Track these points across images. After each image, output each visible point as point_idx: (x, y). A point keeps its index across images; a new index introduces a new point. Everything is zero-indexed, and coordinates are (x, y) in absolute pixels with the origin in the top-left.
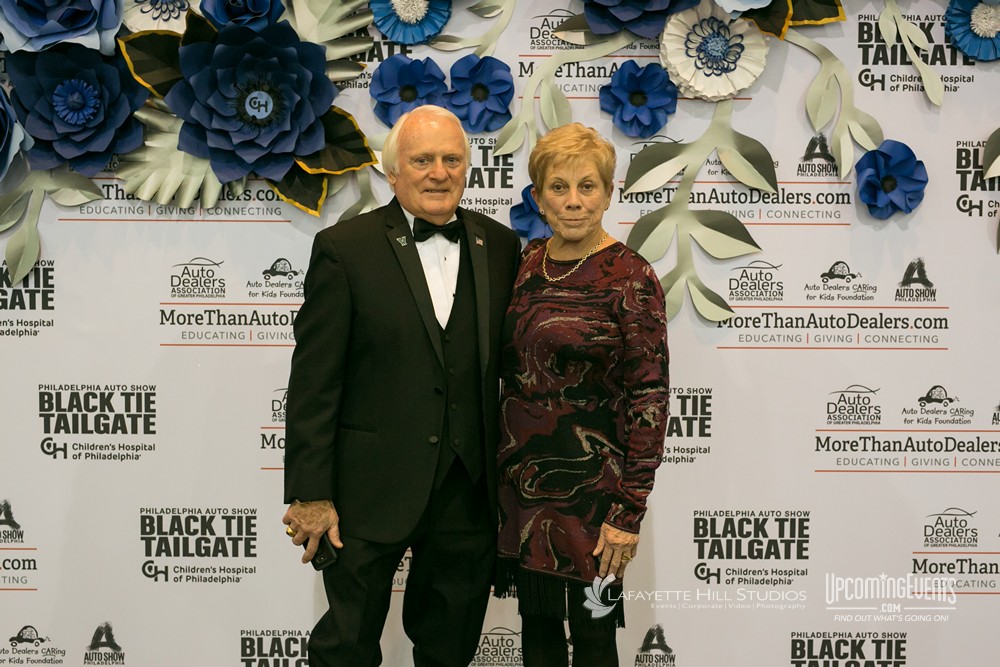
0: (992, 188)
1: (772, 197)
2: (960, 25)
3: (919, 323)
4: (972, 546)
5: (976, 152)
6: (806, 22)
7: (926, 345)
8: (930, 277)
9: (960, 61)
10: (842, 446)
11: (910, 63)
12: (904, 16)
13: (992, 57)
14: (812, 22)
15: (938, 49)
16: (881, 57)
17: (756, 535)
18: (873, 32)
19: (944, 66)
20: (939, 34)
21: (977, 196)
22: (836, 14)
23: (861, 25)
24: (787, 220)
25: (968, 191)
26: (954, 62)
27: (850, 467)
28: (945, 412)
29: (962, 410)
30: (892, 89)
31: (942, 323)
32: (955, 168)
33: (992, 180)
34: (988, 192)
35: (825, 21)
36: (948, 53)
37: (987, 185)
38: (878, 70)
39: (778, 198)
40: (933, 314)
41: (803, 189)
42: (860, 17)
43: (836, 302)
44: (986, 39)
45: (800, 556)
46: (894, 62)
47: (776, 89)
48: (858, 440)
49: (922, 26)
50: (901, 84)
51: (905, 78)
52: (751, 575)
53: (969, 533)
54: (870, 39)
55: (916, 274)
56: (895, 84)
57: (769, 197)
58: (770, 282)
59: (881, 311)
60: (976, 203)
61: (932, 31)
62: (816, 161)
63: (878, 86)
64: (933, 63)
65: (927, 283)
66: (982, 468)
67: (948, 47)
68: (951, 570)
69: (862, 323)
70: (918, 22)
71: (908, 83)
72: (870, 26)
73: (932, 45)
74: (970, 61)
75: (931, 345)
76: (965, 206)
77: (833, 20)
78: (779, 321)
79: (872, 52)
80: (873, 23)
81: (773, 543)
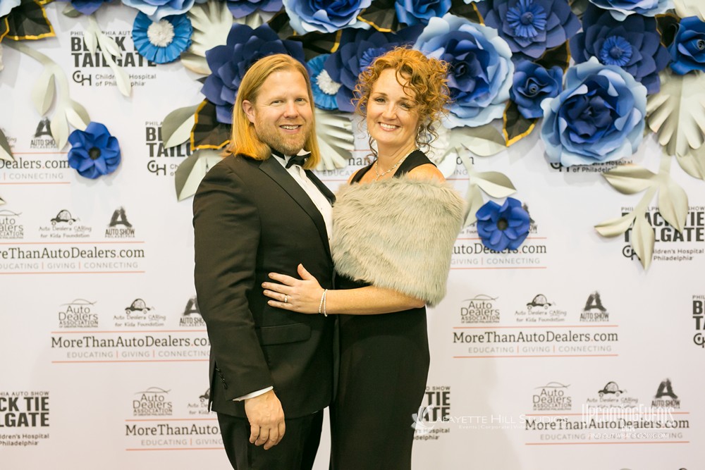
0: (172, 155)
1: (12, 164)
2: (140, 39)
3: (124, 254)
4: (169, 414)
5: (160, 129)
6: (27, 37)
7: (129, 269)
8: (129, 220)
9: (145, 63)
10: (71, 343)
11: (108, 66)
12: (103, 32)
13: (164, 61)
14: (32, 37)
15: (129, 55)
16: (88, 61)
17: (11, 409)
18: (82, 44)
19: (134, 68)
20: (129, 45)
21: (161, 161)
22: (49, 31)
23: (73, 39)
24: (24, 180)
25: (155, 157)
26: (141, 64)
27: (77, 359)
28: (145, 318)
29: (157, 317)
30: (97, 84)
31: (140, 253)
32: (145, 141)
33: (172, 149)
34: (169, 158)
35: (41, 36)
36: (136, 58)
37: (169, 152)
38: (86, 71)
39: (17, 164)
40: (133, 247)
41: (35, 158)
42: (72, 33)
43: (63, 239)
44: (158, 47)
45: (43, 424)
46: (98, 65)
47: (13, 86)
48: (82, 339)
49: (117, 38)
50: (104, 81)
51: (106, 77)
52: (8, 439)
53: (166, 406)
54: (79, 49)
55: (119, 218)
56: (99, 81)
57: (10, 164)
58: (13, 226)
59: (95, 245)
60: (161, 166)
61: (124, 43)
62: (44, 137)
63: (87, 82)
64: (126, 65)
65: (128, 224)
66: (173, 358)
67: (136, 54)
68: (154, 433)
69: (82, 254)
70: (114, 37)
71: (108, 80)
72: (79, 40)
73: (124, 54)
74: (153, 63)
75: (132, 269)
76: (154, 169)
77: (47, 35)
78: (21, 254)
79: (81, 58)
80: (81, 37)
81: (23, 415)
